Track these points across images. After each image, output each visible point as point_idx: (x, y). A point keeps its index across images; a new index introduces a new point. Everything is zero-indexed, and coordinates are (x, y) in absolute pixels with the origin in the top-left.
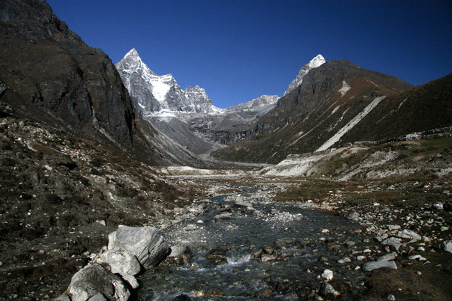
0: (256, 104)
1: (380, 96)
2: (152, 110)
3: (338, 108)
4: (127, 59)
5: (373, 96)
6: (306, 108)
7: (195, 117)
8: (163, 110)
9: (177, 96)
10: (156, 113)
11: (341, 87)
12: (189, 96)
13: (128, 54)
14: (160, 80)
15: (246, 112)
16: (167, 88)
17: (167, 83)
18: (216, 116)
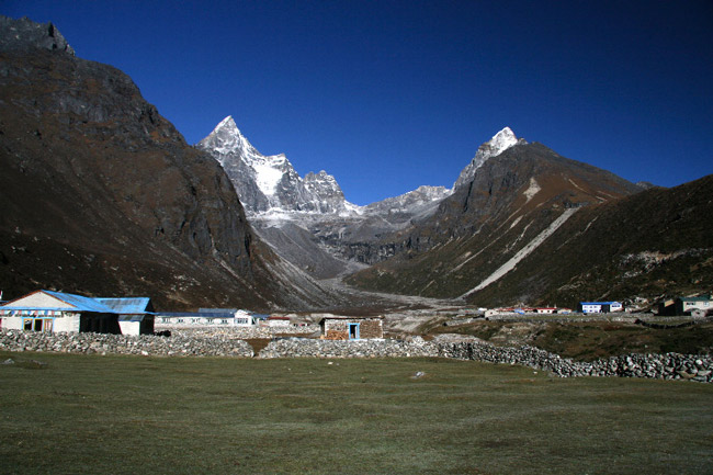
0: (411, 201)
1: (576, 205)
2: (256, 210)
3: (519, 219)
4: (220, 132)
5: (565, 205)
6: (479, 217)
7: (319, 221)
8: (271, 209)
9: (293, 188)
10: (261, 213)
11: (528, 187)
12: (310, 187)
13: (221, 124)
14: (267, 163)
15: (396, 214)
16: (279, 175)
17: (278, 167)
18: (352, 219)
